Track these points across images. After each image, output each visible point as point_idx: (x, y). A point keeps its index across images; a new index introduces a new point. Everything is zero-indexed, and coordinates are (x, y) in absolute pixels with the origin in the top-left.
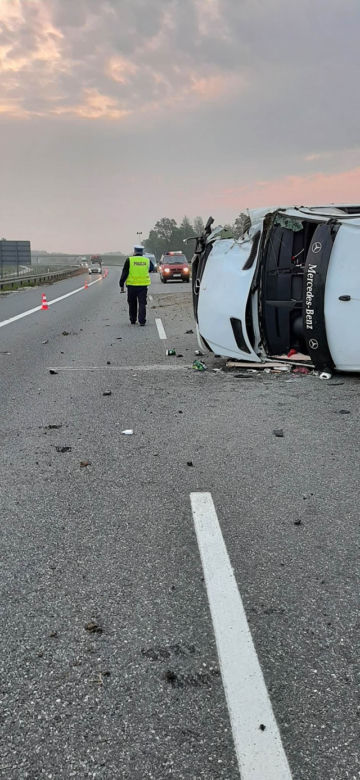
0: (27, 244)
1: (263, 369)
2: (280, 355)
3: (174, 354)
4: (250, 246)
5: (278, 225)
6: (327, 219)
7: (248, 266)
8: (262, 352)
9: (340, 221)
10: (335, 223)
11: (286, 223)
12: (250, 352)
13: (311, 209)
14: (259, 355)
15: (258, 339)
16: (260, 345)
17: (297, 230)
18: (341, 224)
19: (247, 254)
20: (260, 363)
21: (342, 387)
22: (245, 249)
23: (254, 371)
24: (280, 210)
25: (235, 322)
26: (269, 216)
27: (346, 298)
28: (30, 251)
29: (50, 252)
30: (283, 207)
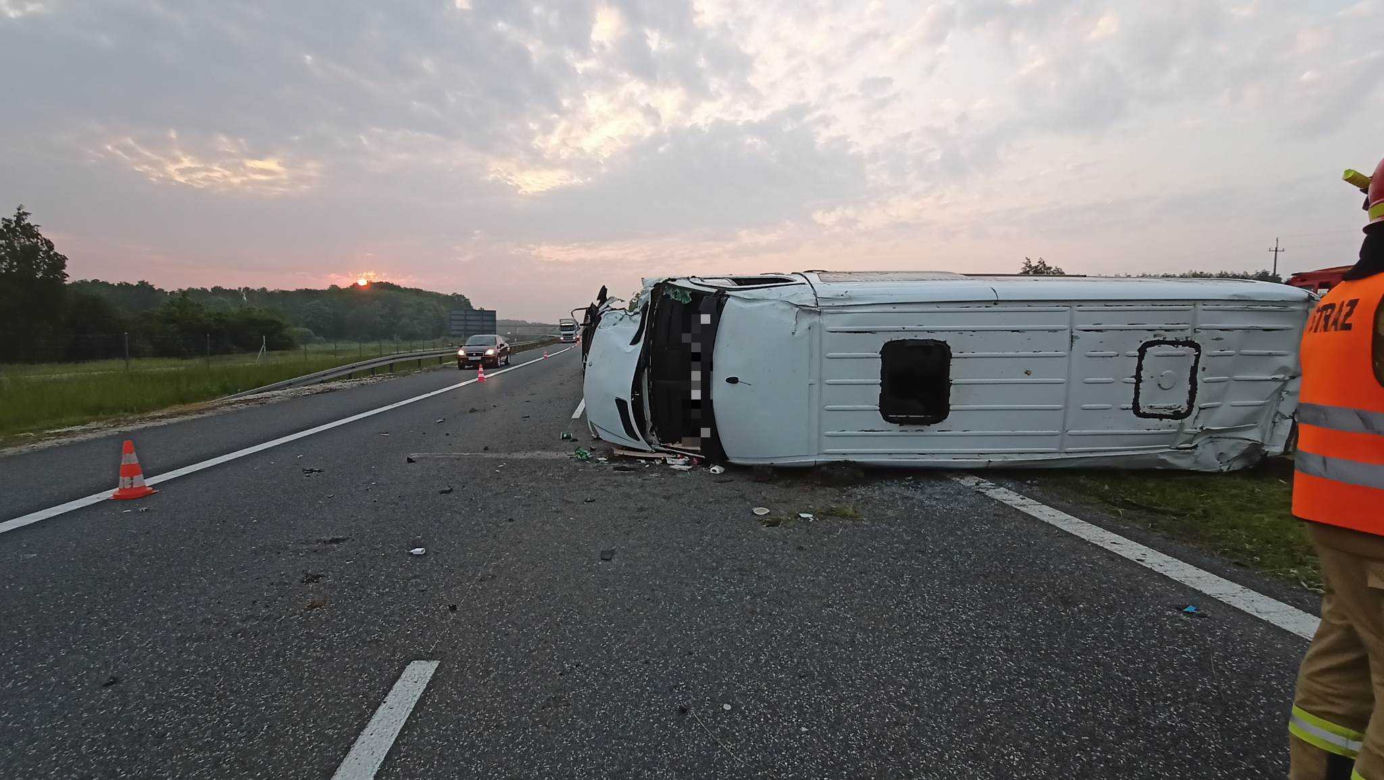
0: (493, 314)
1: (653, 459)
2: (673, 443)
3: (568, 437)
4: (638, 318)
5: (668, 296)
6: (714, 291)
7: (635, 341)
8: (654, 439)
9: (728, 293)
10: (723, 295)
11: (676, 293)
12: (638, 439)
13: (702, 280)
14: (650, 443)
15: (649, 425)
16: (651, 431)
17: (686, 302)
18: (728, 296)
19: (636, 328)
20: (651, 452)
21: (731, 484)
22: (635, 322)
23: (643, 461)
24: (669, 279)
25: (621, 404)
26: (657, 285)
27: (733, 381)
28: (495, 320)
29: (529, 321)
30: (672, 277)
